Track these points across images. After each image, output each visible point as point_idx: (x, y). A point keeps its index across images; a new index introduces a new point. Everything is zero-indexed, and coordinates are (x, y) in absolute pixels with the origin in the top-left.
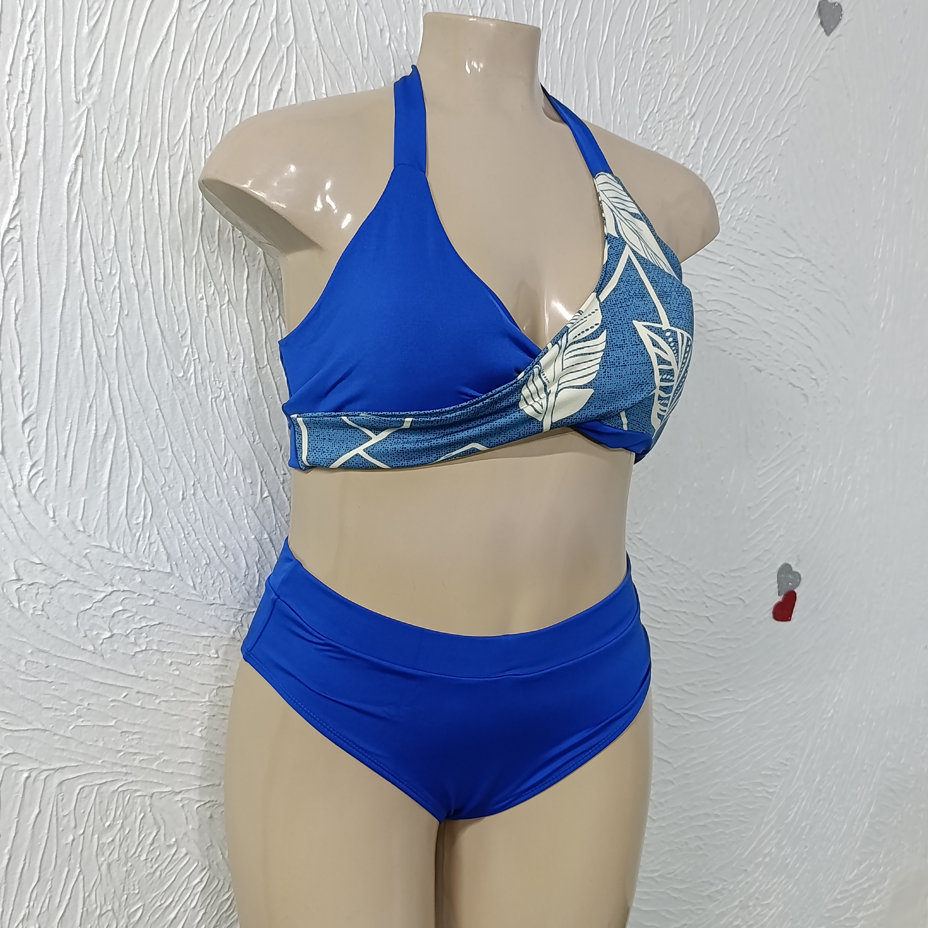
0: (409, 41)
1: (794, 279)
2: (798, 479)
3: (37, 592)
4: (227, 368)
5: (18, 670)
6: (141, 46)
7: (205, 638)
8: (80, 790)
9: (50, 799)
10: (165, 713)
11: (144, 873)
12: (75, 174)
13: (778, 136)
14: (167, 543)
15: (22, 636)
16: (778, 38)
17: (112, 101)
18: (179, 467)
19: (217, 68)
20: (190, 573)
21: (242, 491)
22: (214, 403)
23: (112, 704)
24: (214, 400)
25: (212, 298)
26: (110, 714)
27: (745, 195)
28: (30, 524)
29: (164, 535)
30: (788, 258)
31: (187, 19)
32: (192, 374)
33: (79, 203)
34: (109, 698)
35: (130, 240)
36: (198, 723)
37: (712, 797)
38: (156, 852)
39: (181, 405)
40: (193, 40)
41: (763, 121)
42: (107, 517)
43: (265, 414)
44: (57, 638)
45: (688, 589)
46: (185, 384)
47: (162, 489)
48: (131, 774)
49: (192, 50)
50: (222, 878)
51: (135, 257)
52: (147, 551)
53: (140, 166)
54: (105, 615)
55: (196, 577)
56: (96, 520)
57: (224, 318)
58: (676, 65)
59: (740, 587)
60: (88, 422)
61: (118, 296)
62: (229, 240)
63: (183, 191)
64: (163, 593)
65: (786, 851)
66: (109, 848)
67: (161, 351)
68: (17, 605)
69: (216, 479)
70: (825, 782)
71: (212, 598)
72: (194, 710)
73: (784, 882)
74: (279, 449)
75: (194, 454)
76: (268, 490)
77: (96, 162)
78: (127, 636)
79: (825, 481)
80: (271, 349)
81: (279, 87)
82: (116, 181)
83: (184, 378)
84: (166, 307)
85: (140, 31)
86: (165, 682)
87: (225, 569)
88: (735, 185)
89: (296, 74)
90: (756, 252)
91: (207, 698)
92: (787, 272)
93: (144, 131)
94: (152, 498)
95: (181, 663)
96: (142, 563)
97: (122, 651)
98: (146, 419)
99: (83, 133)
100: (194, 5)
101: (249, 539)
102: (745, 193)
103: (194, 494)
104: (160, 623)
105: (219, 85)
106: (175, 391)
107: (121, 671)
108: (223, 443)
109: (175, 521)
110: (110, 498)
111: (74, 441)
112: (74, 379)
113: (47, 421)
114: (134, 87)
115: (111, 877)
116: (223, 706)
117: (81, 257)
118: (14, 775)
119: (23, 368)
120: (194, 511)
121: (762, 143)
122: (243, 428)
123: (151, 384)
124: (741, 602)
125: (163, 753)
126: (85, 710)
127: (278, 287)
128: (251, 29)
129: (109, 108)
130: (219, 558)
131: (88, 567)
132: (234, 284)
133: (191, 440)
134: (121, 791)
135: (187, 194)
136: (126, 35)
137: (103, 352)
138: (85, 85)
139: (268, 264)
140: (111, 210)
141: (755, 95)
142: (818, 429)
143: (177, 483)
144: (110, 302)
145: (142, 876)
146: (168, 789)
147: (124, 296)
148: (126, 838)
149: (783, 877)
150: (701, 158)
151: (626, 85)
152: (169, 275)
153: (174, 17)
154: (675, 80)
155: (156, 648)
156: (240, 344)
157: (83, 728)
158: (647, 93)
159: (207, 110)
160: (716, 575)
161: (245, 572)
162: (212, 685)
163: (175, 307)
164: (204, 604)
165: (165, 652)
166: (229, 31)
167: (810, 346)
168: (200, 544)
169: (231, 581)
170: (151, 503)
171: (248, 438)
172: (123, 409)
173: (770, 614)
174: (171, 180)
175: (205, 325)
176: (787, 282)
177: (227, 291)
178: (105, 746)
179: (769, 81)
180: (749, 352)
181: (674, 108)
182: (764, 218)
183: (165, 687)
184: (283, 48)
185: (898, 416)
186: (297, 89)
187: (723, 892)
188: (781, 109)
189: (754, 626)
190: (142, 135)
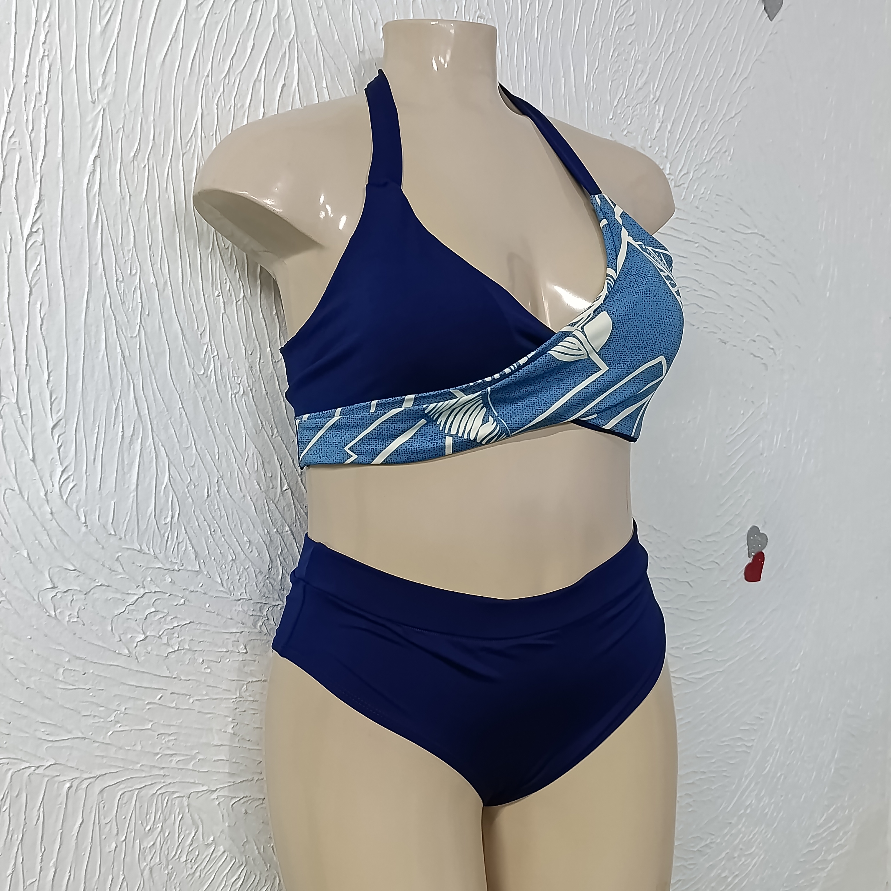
1: (750, 254)
2: (761, 445)
3: (72, 599)
4: (244, 364)
5: (56, 680)
6: (152, 43)
7: (234, 634)
8: (121, 796)
9: (92, 807)
10: (198, 712)
11: (185, 874)
12: (94, 174)
13: (732, 118)
14: (194, 542)
15: (60, 644)
16: (728, 24)
17: (126, 101)
18: (203, 465)
19: (224, 65)
20: (217, 570)
21: (263, 485)
22: (234, 399)
23: (148, 707)
24: (233, 396)
25: (228, 295)
26: (147, 717)
27: (705, 175)
28: (62, 530)
29: (191, 533)
30: (746, 234)
31: (194, 16)
32: (212, 371)
33: (99, 203)
34: (145, 701)
35: (148, 239)
36: (230, 719)
37: (698, 756)
38: (195, 852)
39: (202, 403)
40: (200, 37)
41: (718, 104)
42: (136, 519)
43: (282, 407)
44: (93, 644)
45: (670, 557)
46: (205, 381)
47: (187, 487)
48: (169, 775)
49: (200, 47)
50: (258, 873)
51: (154, 256)
52: (176, 550)
53: (154, 165)
54: (138, 617)
55: (223, 574)
56: (126, 522)
57: (239, 314)
58: (640, 52)
59: (715, 551)
60: (114, 424)
61: (139, 295)
64: (193, 591)
65: (765, 801)
66: (150, 853)
67: (182, 350)
68: (53, 613)
69: (238, 475)
70: (796, 733)
71: (239, 594)
72: (226, 707)
73: (764, 831)
75: (217, 451)
76: (288, 482)
77: (113, 162)
78: (160, 637)
79: (784, 446)
81: (283, 82)
82: (133, 181)
83: (205, 375)
84: (185, 305)
85: (150, 31)
86: (197, 681)
87: (250, 563)
88: (696, 166)
89: (299, 69)
91: (238, 694)
92: (745, 247)
93: (158, 130)
94: (179, 496)
95: (211, 661)
96: (172, 563)
97: (155, 653)
98: (170, 418)
99: (100, 134)
100: (200, 2)
101: (272, 533)
102: (705, 173)
103: (218, 491)
104: (190, 622)
105: (227, 82)
106: (197, 389)
107: (155, 673)
108: (244, 438)
109: (201, 519)
110: (139, 500)
111: (102, 445)
112: (100, 381)
113: (75, 425)
114: (146, 84)
115: (153, 882)
116: (254, 701)
117: (102, 258)
118: (56, 785)
119: (51, 372)
121: (718, 125)
122: (262, 422)
123: (173, 383)
124: (717, 565)
125: (198, 753)
126: (122, 715)
128: (254, 25)
129: (123, 108)
130: (244, 554)
131: (120, 570)
133: (213, 437)
134: (160, 794)
136: (137, 33)
137: (127, 353)
138: (100, 84)
140: (129, 210)
141: (710, 79)
142: (777, 396)
143: (201, 481)
144: (131, 302)
145: (183, 877)
146: (205, 788)
147: (144, 296)
148: (166, 840)
149: (763, 827)
150: (666, 141)
151: (597, 72)
152: (186, 273)
153: (182, 15)
154: (640, 66)
155: (188, 648)
156: (256, 339)
157: (121, 733)
158: (616, 79)
159: (216, 106)
160: (694, 542)
161: (269, 566)
162: (242, 681)
163: (193, 305)
164: (232, 601)
165: (196, 651)
166: (234, 27)
167: (767, 317)
168: (225, 540)
169: (256, 576)
170: (178, 502)
171: (267, 433)
172: (148, 409)
173: (742, 575)
174: (185, 178)
175: (223, 322)
176: (745, 256)
177: (242, 287)
178: (143, 749)
179: (722, 64)
180: (715, 325)
181: (640, 93)
182: (723, 197)
183: (198, 686)
184: (285, 44)
185: (845, 380)
186: (300, 84)
187: (711, 846)
188: (734, 91)
189: (728, 588)
190: (156, 135)
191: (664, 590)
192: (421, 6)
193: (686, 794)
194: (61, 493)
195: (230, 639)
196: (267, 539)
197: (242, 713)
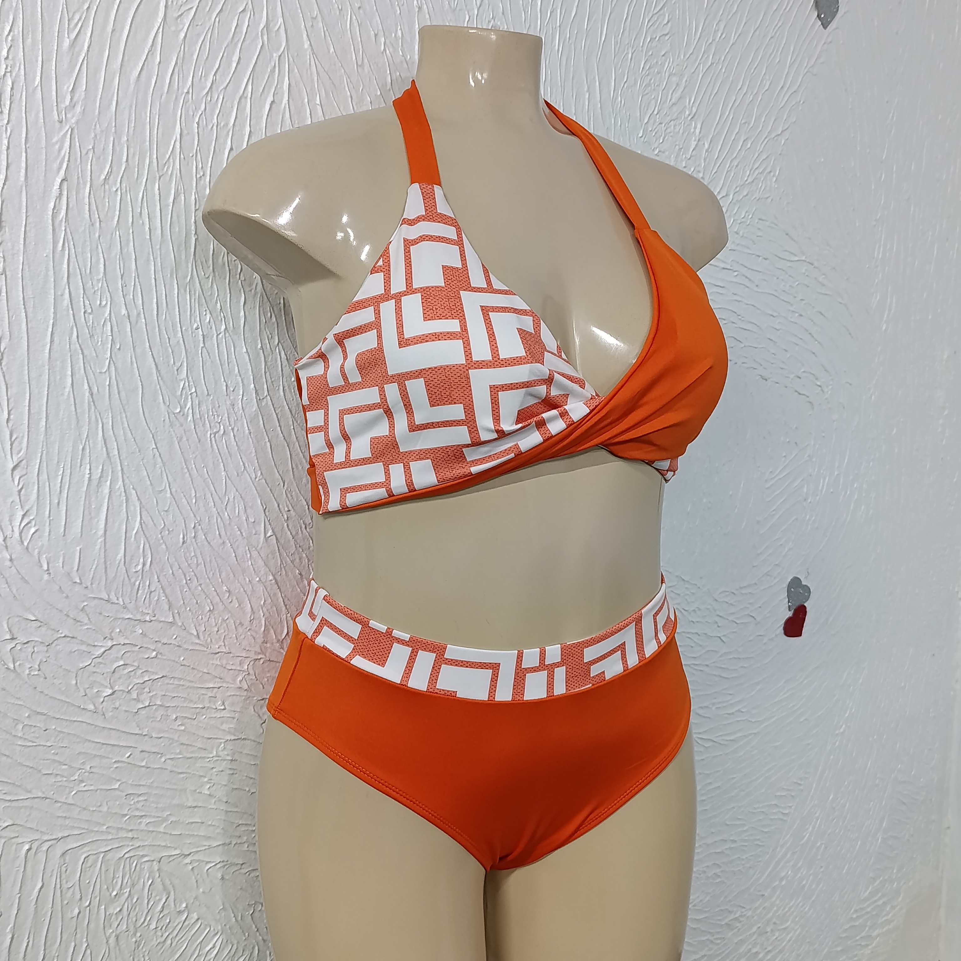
0: (404, 46)
1: (797, 283)
2: (805, 490)
3: (33, 650)
4: (225, 401)
5: (15, 736)
6: (126, 58)
7: (211, 689)
8: (85, 859)
9: (53, 870)
10: (171, 772)
11: (155, 943)
12: (60, 199)
13: (779, 135)
14: (168, 591)
15: (18, 699)
16: (776, 33)
17: (97, 119)
18: (179, 509)
19: (206, 80)
20: (193, 622)
21: (245, 531)
22: (213, 439)
23: (115, 766)
24: (212, 436)
25: (207, 327)
26: (114, 776)
27: (747, 197)
28: (23, 578)
29: (164, 582)
30: (791, 261)
31: (173, 28)
32: (189, 408)
33: (65, 230)
34: (112, 759)
35: (120, 268)
36: (206, 780)
37: (728, 823)
38: (166, 920)
39: (178, 443)
40: (180, 51)
41: (763, 120)
42: (104, 567)
43: (267, 447)
44: (55, 698)
45: (699, 609)
46: (182, 419)
47: (161, 533)
48: (138, 838)
49: (180, 62)
50: (235, 942)
51: (126, 286)
52: (147, 600)
53: (128, 188)
54: (105, 671)
55: (199, 625)
56: (93, 570)
57: (221, 349)
58: (675, 64)
59: (751, 604)
60: (81, 466)
61: (109, 328)
62: (224, 265)
63: (174, 214)
64: (166, 644)
65: (802, 873)
66: (117, 919)
67: (156, 386)
68: (11, 666)
69: (217, 520)
70: (839, 799)
71: (217, 647)
72: (201, 767)
73: (801, 904)
74: (282, 484)
75: (193, 495)
76: (272, 528)
77: (82, 186)
79: (832, 490)
80: (271, 379)
81: (272, 99)
82: (104, 205)
83: (181, 413)
84: (160, 339)
85: (124, 44)
86: (170, 739)
87: (230, 614)
88: (736, 188)
89: (289, 84)
91: (214, 753)
92: (790, 276)
93: (132, 151)
94: (151, 543)
95: (186, 717)
96: (143, 614)
97: (124, 709)
98: (143, 459)
99: (67, 154)
100: (180, 13)
101: (254, 582)
102: (747, 195)
103: (194, 537)
104: (163, 677)
105: (209, 99)
106: (172, 428)
107: (124, 730)
108: (224, 480)
109: (176, 567)
110: (107, 546)
111: (67, 486)
112: (65, 420)
113: (37, 467)
114: (119, 103)
115: (119, 949)
116: (232, 760)
117: (69, 288)
118: (14, 847)
119: (11, 410)
120: (195, 555)
121: (763, 142)
122: (244, 464)
123: (146, 422)
124: (753, 619)
125: (170, 814)
126: (87, 774)
127: (276, 312)
128: (240, 38)
129: (93, 127)
130: (223, 604)
131: (86, 621)
132: (231, 311)
133: (190, 479)
134: (127, 858)
135: (178, 217)
136: (110, 47)
137: (95, 390)
138: (67, 103)
139: (265, 288)
140: (99, 237)
141: (754, 93)
142: (824, 437)
143: (176, 526)
144: (100, 335)
145: (153, 946)
146: (177, 852)
147: (115, 329)
148: (134, 906)
149: (800, 900)
150: (703, 161)
151: (625, 86)
152: (162, 304)
153: (159, 27)
154: (674, 79)
155: (160, 703)
156: (238, 375)
157: (86, 793)
158: (647, 94)
159: (197, 126)
160: (727, 593)
161: (250, 617)
162: (220, 739)
163: (169, 339)
164: (209, 654)
165: (168, 707)
166: (217, 40)
167: (814, 351)
168: (202, 589)
169: (236, 628)
170: (151, 549)
171: (249, 475)
172: (118, 450)
173: (781, 630)
174: (162, 202)
175: (202, 357)
176: (790, 286)
177: (223, 319)
178: (110, 810)
179: (767, 77)
180: (754, 360)
181: (675, 109)
182: (767, 221)
183: (170, 744)
184: (274, 57)
185: (902, 420)
186: (290, 100)
187: (741, 919)
188: (781, 107)
189: (765, 644)
190: (129, 156)
191: (693, 645)
192: (427, 16)
193: (714, 864)
194: (21, 538)
195: (206, 695)
196: (249, 588)
197: (219, 773)
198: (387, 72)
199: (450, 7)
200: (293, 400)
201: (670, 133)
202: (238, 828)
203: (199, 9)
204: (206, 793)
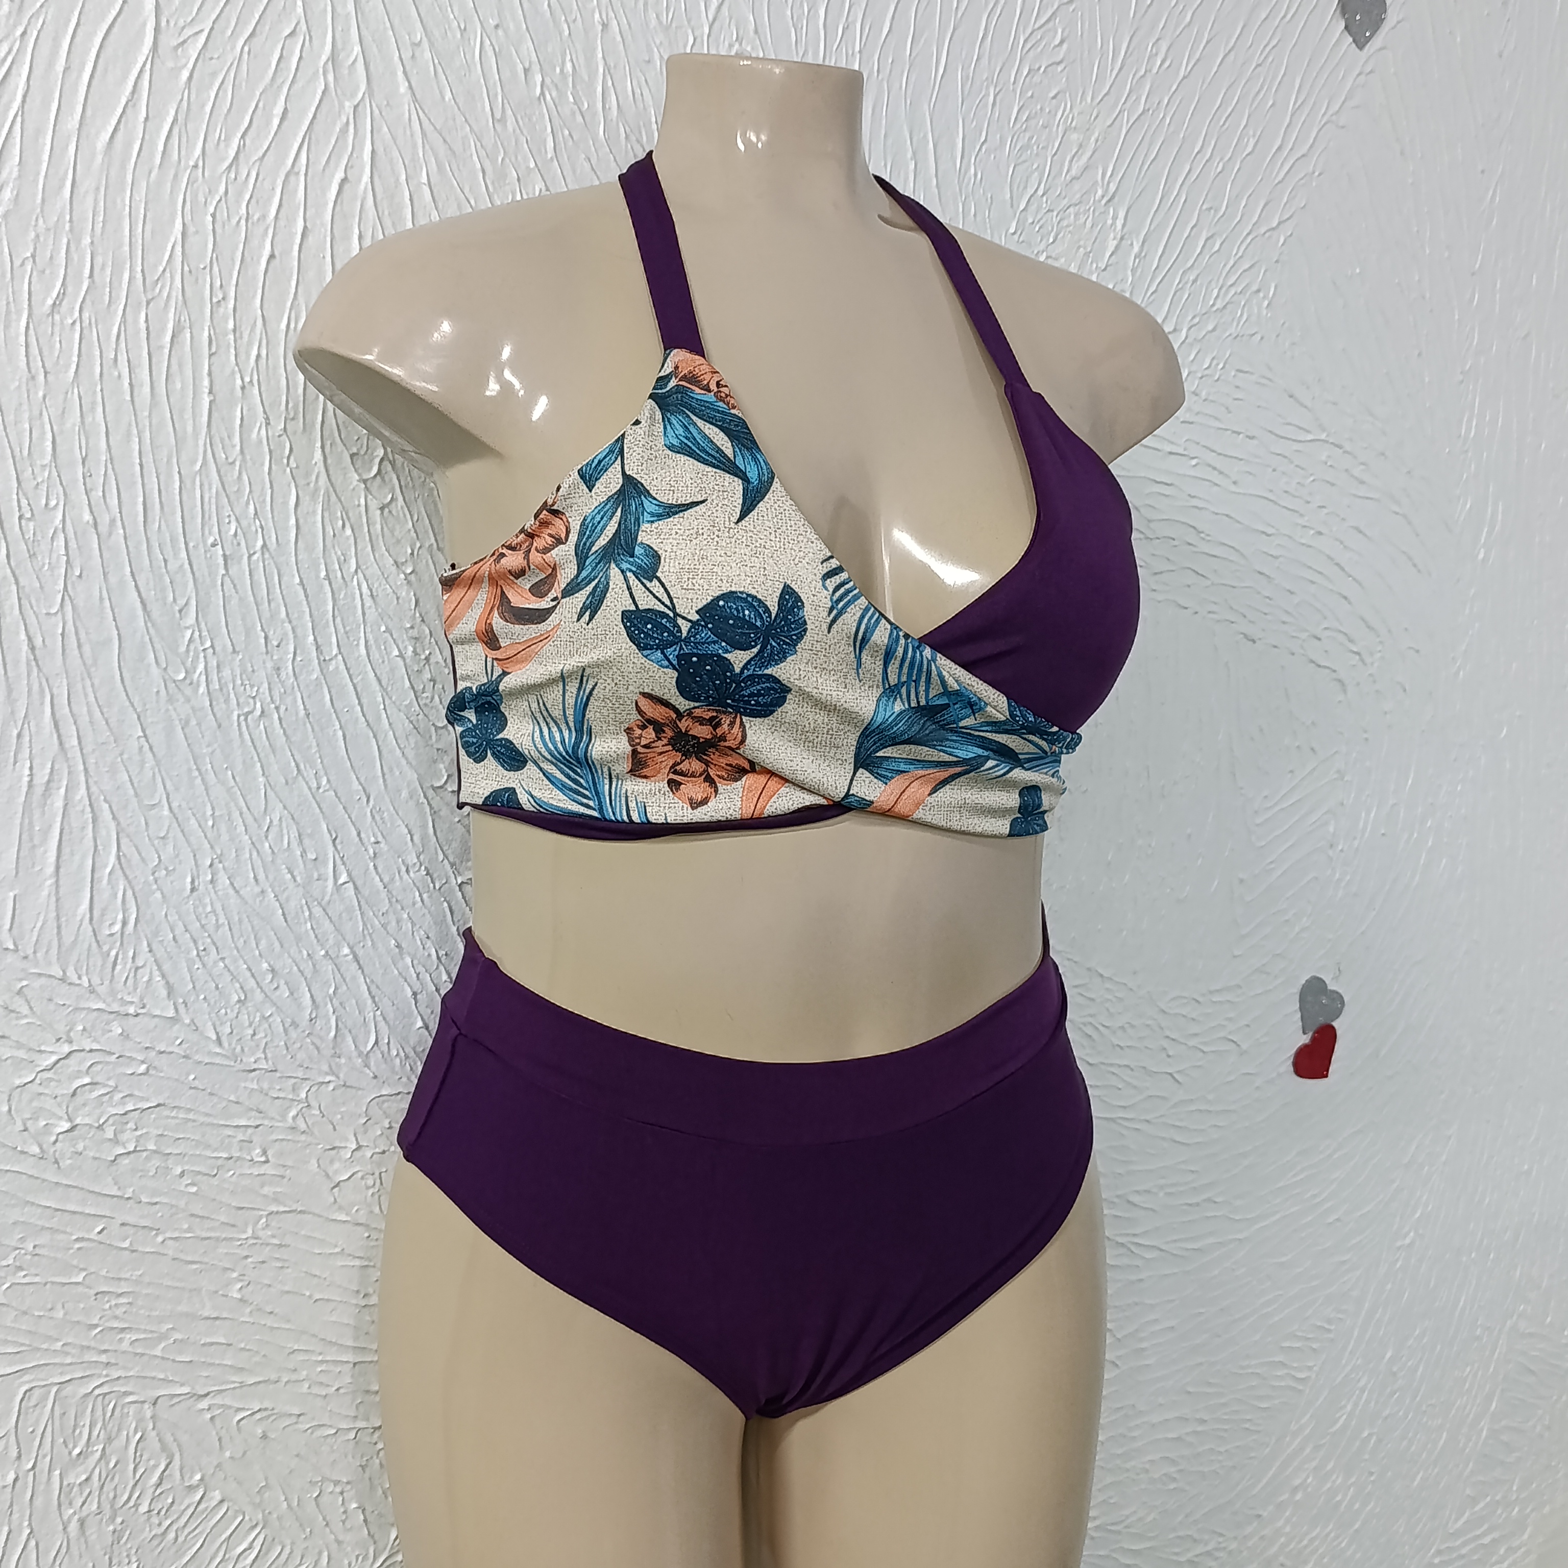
0: (578, 87)
1: (1312, 479)
2: (1331, 829)
4: (264, 663)
6: (89, 112)
7: (243, 1129)
8: (25, 1394)
10: (174, 1259)
11: (147, 1534)
13: (1273, 229)
14: (166, 967)
16: (1267, 57)
17: (39, 210)
18: (184, 835)
19: (227, 146)
20: (210, 1018)
21: (300, 873)
22: (243, 724)
23: (77, 1246)
24: (242, 718)
25: (232, 543)
26: (75, 1262)
27: (1214, 333)
29: (160, 952)
30: (1300, 441)
31: (170, 64)
32: (200, 674)
34: (72, 1234)
35: (80, 448)
36: (235, 1275)
37: (1190, 1389)
38: (167, 1499)
39: (183, 728)
40: (182, 100)
41: (1243, 204)
42: (55, 925)
43: (338, 739)
45: (1133, 1026)
46: (188, 691)
47: (153, 874)
48: (117, 1364)
49: (181, 117)
50: (288, 1542)
51: (91, 476)
52: (130, 982)
53: (93, 320)
54: (59, 1092)
55: (221, 1024)
56: (36, 929)
57: (256, 578)
58: (1076, 111)
59: (1230, 1019)
60: (15, 763)
61: (63, 544)
62: (260, 442)
63: (174, 361)
64: (163, 1052)
65: (1334, 1482)
66: (81, 1494)
67: (143, 636)
69: (251, 855)
70: (1404, 1359)
71: (253, 1060)
72: (227, 1253)
73: (1332, 1535)
74: (365, 800)
75: (209, 812)
76: (348, 871)
77: (14, 317)
78: (100, 1127)
79: (1383, 831)
80: (344, 628)
81: (342, 175)
82: (52, 347)
83: (188, 681)
84: (150, 561)
85: (85, 88)
86: (172, 1206)
87: (274, 1009)
88: (1194, 317)
89: (373, 151)
90: (1239, 433)
91: (250, 1232)
92: (1297, 466)
93: (99, 260)
94: (137, 889)
95: (199, 1173)
96: (124, 1003)
97: (92, 1154)
98: (121, 754)
100: (181, 40)
101: (317, 957)
102: (1214, 330)
103: (212, 881)
104: (158, 1105)
105: (233, 176)
106: (172, 704)
107: (92, 1189)
108: (263, 791)
109: (180, 929)
110: (61, 892)
114: (78, 184)
115: (86, 1542)
116: (280, 1246)
121: (1243, 241)
122: (297, 766)
123: (127, 695)
124: (1233, 1046)
125: (172, 1329)
126: (29, 1257)
127: (352, 520)
128: (287, 77)
129: (33, 223)
130: (262, 991)
131: (25, 1010)
132: (273, 517)
133: (203, 787)
134: (99, 1395)
135: (180, 365)
136: (61, 93)
137: (38, 642)
139: (333, 480)
140: (44, 397)
141: (1226, 158)
142: (1367, 739)
143: (180, 863)
144: (47, 554)
145: (143, 1540)
146: (185, 1390)
147: (73, 544)
148: (111, 1475)
149: (1331, 1527)
150: (1129, 273)
151: (983, 150)
152: (154, 505)
153: (145, 62)
154: (1075, 136)
155: (154, 1148)
156: (287, 621)
157: (27, 1287)
158: (1024, 162)
159: (211, 219)
160: (1185, 1001)
161: (310, 1014)
162: (259, 1209)
163: (165, 561)
164: (239, 1071)
165: (169, 1154)
166: (247, 82)
167: (1345, 594)
168: (226, 966)
169: (285, 1030)
170: (136, 898)
171: (307, 783)
172: (79, 737)
173: (1288, 1066)
174: (151, 342)
175: (223, 590)
176: (1299, 483)
177: (260, 530)
178: (68, 1317)
179: (1251, 133)
180: (1231, 608)
181: (1077, 186)
182: (1252, 373)
183: (172, 1216)
184: (346, 108)
185: (1518, 713)
186: (376, 179)
187: (1217, 1554)
188: (1276, 181)
189: (1258, 1088)
190: (95, 266)
192: (619, 38)
195: (234, 1137)
196: (308, 968)
197: (258, 1265)
198: (546, 129)
199: (660, 23)
200: (383, 662)
201: (1068, 226)
202: (292, 1356)
203: (214, 32)
204: (235, 1296)
